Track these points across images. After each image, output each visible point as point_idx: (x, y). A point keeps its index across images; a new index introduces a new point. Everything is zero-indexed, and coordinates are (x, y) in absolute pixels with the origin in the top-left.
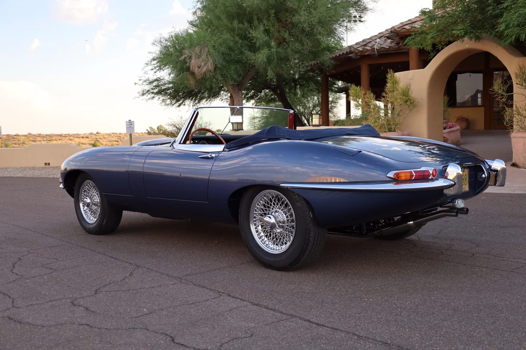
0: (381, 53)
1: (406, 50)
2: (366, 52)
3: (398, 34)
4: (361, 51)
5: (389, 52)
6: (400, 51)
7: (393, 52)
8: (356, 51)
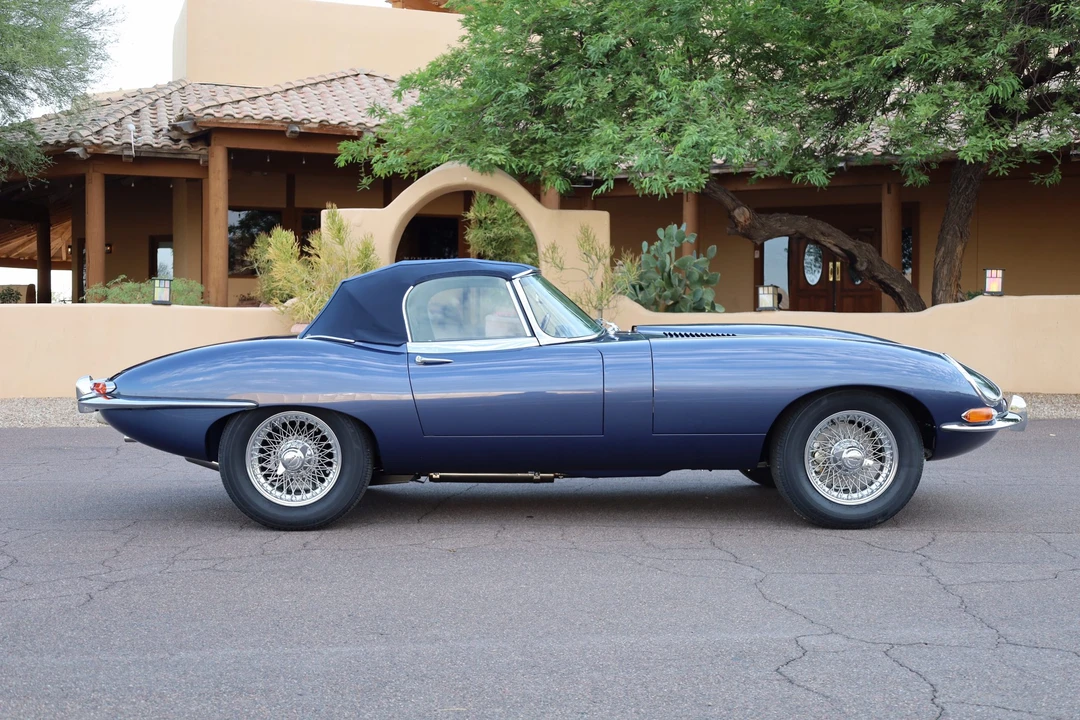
0: (142, 155)
1: (196, 157)
2: (107, 148)
3: (195, 124)
4: (97, 145)
5: (159, 155)
6: (183, 157)
7: (166, 156)
8: (85, 143)
